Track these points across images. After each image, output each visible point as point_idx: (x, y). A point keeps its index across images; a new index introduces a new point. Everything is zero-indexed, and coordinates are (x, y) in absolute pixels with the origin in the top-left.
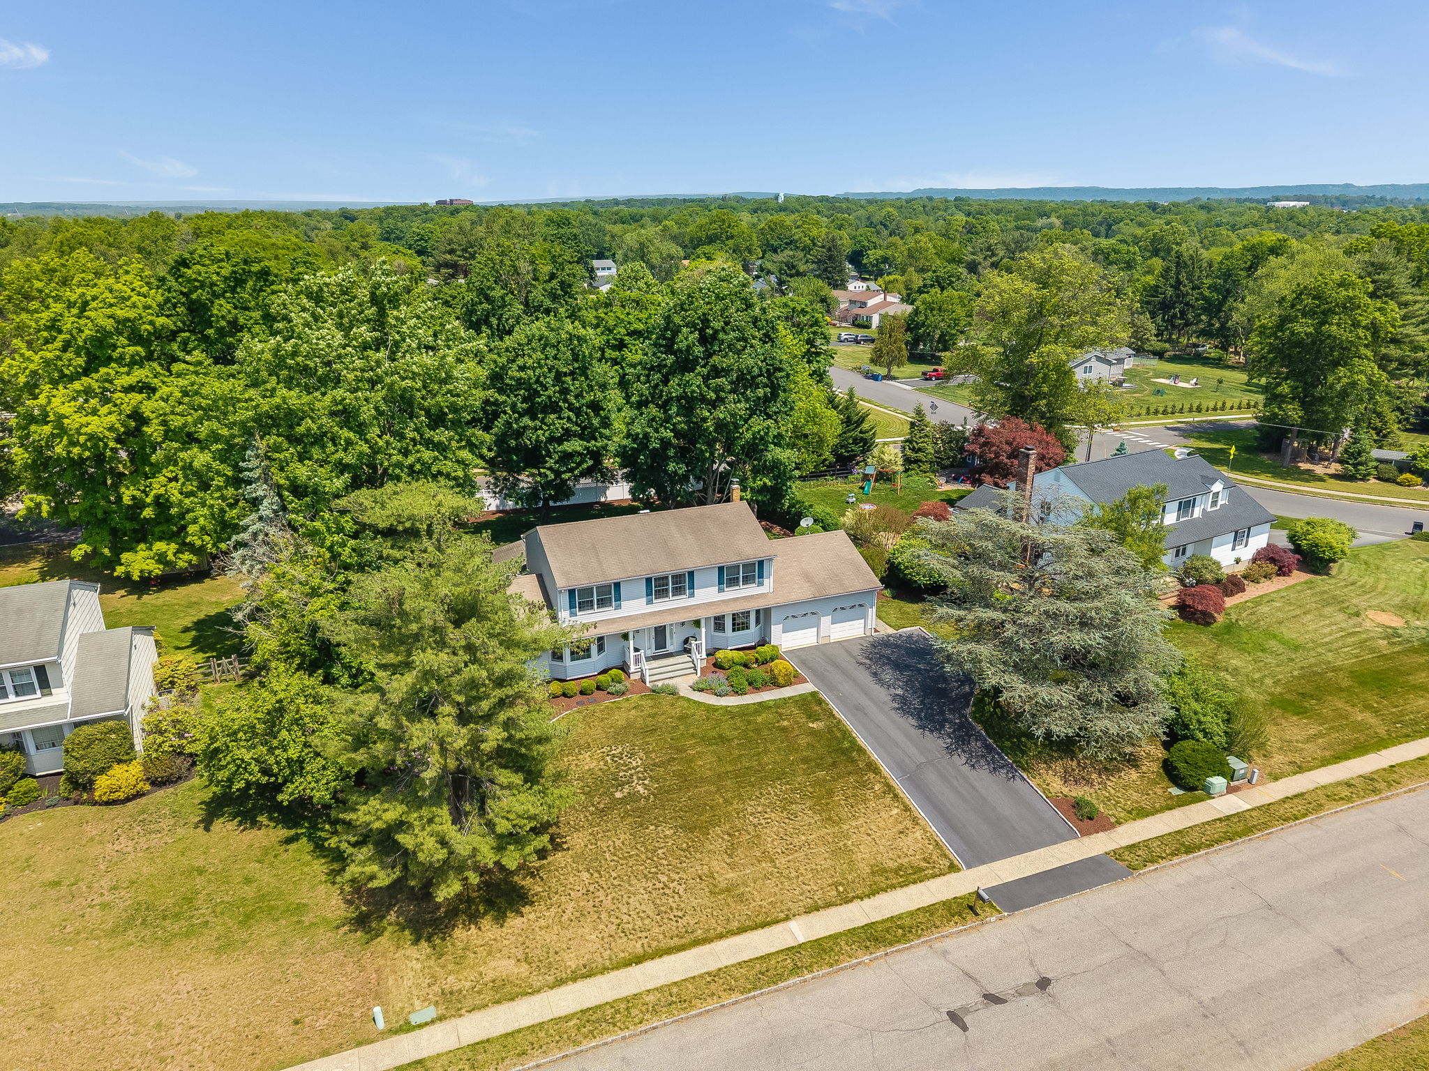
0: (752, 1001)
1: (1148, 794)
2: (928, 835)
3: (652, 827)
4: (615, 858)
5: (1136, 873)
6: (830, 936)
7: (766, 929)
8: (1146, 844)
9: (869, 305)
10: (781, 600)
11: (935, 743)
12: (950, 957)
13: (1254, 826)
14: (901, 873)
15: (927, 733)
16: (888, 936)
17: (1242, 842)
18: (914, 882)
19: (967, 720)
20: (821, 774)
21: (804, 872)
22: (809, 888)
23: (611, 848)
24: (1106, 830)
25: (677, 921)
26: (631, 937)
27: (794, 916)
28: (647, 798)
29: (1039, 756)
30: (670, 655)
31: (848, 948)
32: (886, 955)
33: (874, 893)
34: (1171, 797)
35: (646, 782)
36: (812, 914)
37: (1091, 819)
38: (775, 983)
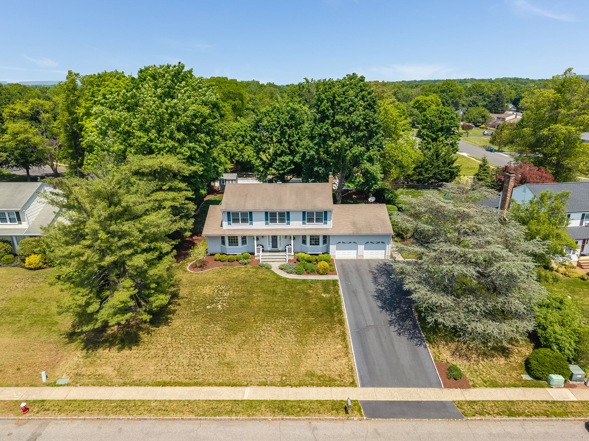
0: (199, 421)
1: (505, 375)
2: (350, 363)
3: (213, 325)
4: (187, 335)
5: (465, 418)
6: (260, 400)
7: (233, 388)
8: (483, 403)
9: (506, 120)
10: (334, 233)
11: (385, 316)
12: (316, 432)
13: (571, 412)
14: (322, 379)
15: (384, 311)
16: (290, 410)
17: (556, 420)
18: (326, 386)
19: (411, 309)
20: (311, 319)
21: (271, 364)
22: (268, 373)
23: (188, 330)
24: (463, 388)
25: (194, 372)
26: (169, 373)
27: (251, 385)
28: (220, 311)
29: (444, 337)
30: (279, 251)
31: (264, 410)
32: (283, 419)
33: (300, 385)
34: (521, 380)
35: (224, 304)
36: (261, 387)
37: (455, 379)
38: (215, 416)
